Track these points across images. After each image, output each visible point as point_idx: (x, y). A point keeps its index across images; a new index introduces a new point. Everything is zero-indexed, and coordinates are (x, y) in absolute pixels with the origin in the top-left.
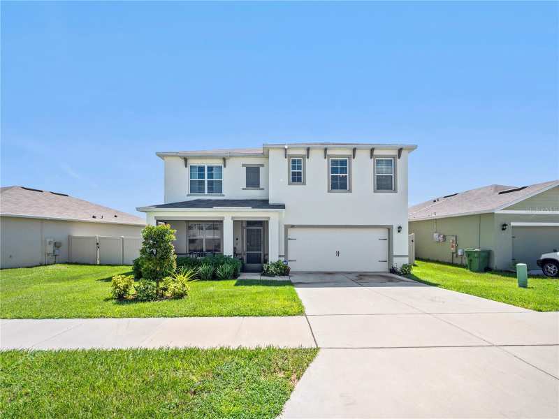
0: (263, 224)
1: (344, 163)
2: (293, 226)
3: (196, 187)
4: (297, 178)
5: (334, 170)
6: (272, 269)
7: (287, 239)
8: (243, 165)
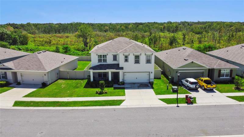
0: (118, 73)
1: (138, 56)
2: (125, 72)
3: (100, 61)
4: (126, 60)
5: (136, 58)
6: (120, 84)
7: (124, 75)
8: (112, 55)
